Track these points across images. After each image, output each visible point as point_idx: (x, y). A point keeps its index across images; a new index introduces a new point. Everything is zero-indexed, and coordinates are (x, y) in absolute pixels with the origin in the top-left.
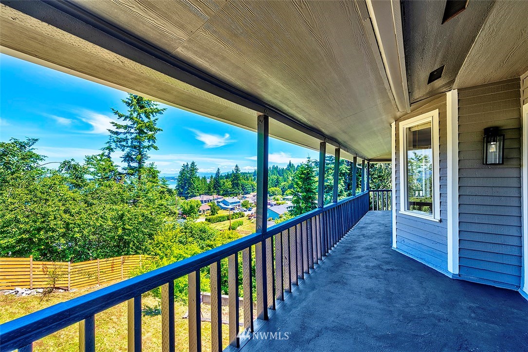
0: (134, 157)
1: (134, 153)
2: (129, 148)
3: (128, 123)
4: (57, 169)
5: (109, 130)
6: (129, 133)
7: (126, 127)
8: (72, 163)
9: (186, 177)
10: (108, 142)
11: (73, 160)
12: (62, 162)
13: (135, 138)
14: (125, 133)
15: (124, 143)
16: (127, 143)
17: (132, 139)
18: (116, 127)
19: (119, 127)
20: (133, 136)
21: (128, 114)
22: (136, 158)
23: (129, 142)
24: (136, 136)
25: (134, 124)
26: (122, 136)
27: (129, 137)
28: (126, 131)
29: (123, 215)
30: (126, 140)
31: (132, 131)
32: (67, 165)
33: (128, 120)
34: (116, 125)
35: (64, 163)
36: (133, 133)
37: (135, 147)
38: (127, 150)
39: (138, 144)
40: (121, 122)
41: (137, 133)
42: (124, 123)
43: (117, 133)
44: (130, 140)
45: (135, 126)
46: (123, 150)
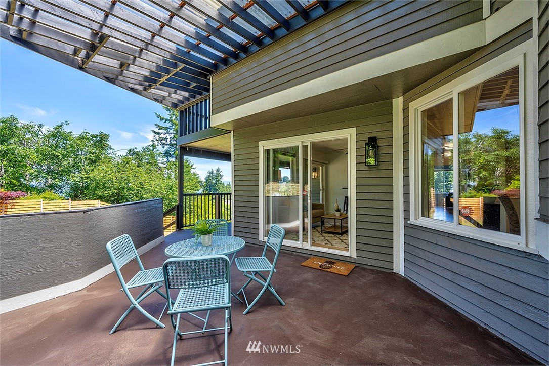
0: (172, 153)
1: (172, 150)
2: (168, 146)
3: (168, 124)
4: (126, 155)
5: (153, 131)
6: (168, 133)
7: (166, 128)
8: (135, 150)
9: (211, 183)
10: (152, 141)
11: (136, 148)
12: (129, 149)
13: (173, 138)
14: (165, 133)
15: (164, 142)
16: (167, 142)
17: (170, 138)
18: (158, 128)
19: (161, 128)
20: (172, 135)
21: (168, 117)
22: (173, 154)
23: (169, 140)
24: (174, 136)
25: (172, 126)
26: (162, 136)
27: (168, 137)
28: (166, 131)
29: (172, 187)
30: (165, 139)
31: (171, 131)
32: (132, 152)
33: (167, 122)
34: (159, 126)
35: (130, 150)
36: (171, 133)
37: (173, 145)
38: (166, 147)
39: (175, 142)
40: (162, 124)
41: (174, 133)
42: (165, 125)
43: (159, 133)
44: (169, 139)
45: (173, 127)
46: (164, 147)
